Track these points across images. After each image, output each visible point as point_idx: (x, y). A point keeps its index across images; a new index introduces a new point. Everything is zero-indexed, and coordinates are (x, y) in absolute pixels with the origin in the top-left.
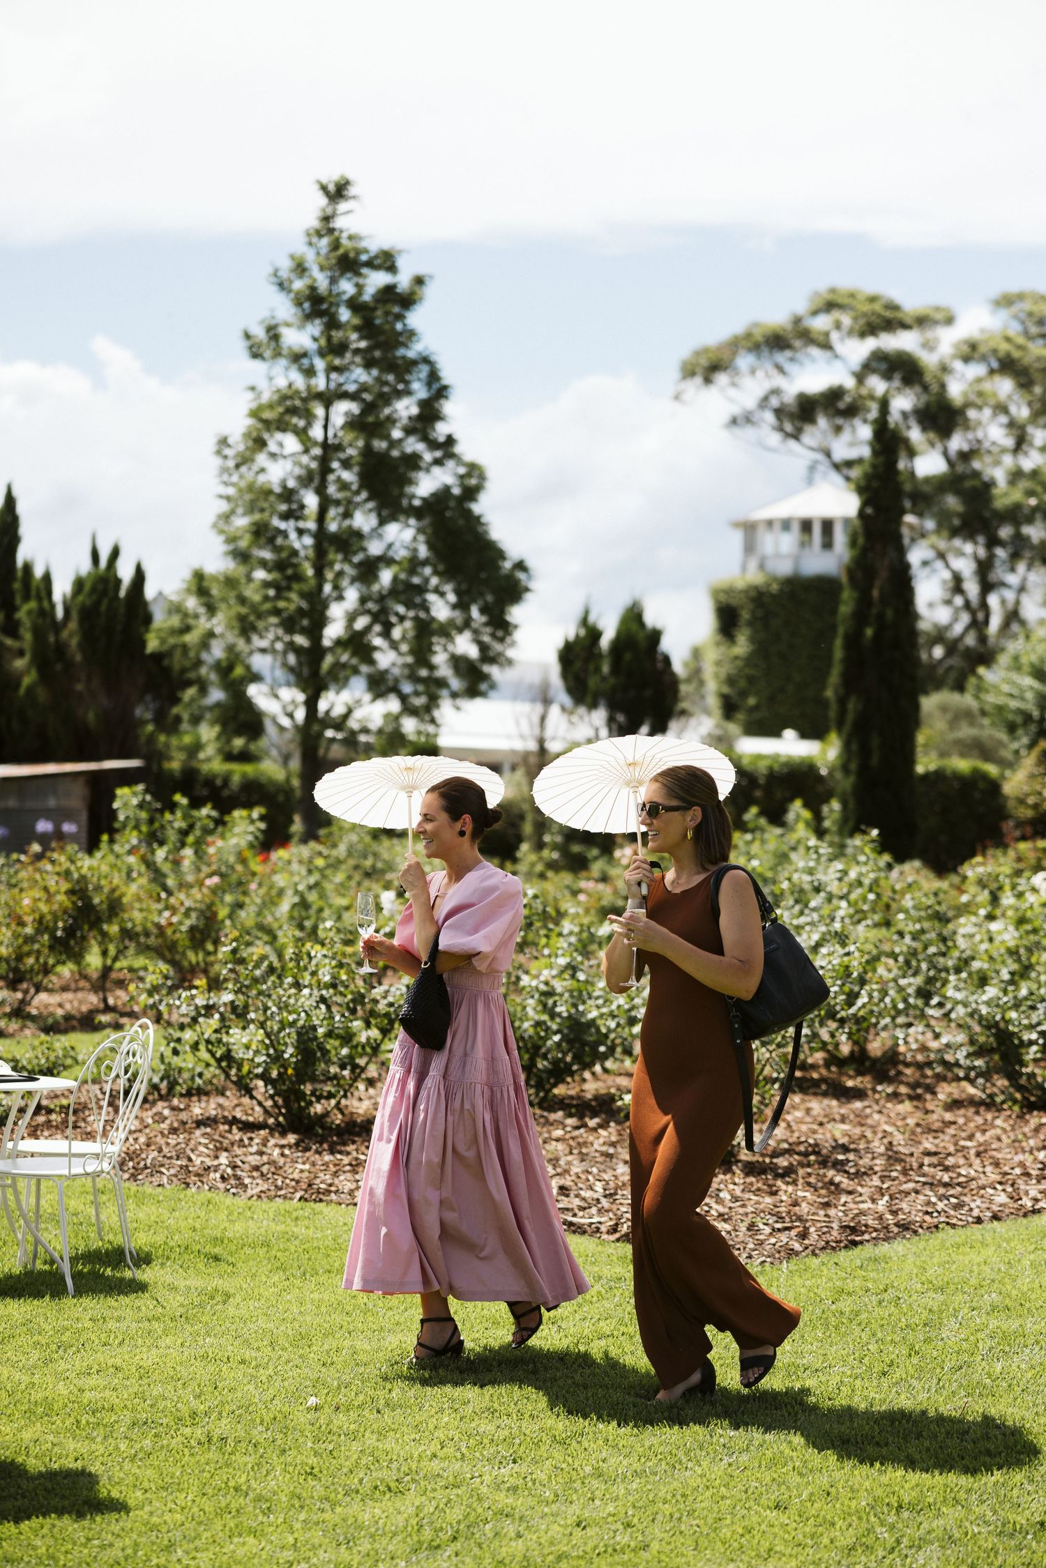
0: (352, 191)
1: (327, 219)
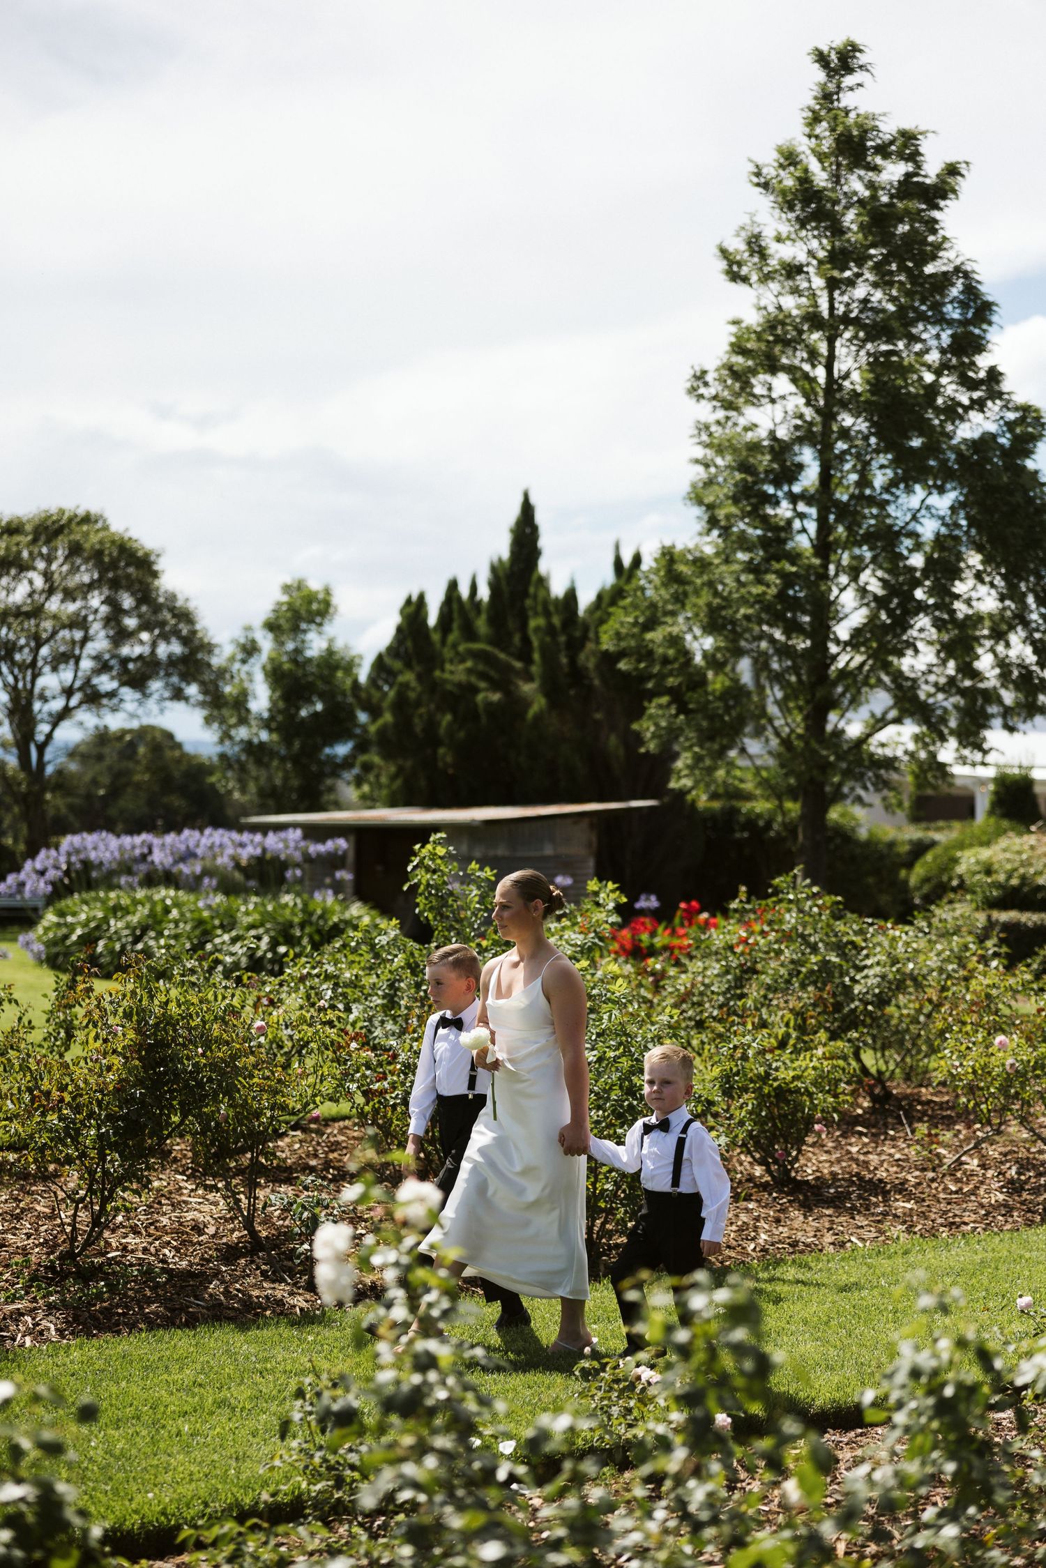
0: (862, 59)
1: (827, 97)
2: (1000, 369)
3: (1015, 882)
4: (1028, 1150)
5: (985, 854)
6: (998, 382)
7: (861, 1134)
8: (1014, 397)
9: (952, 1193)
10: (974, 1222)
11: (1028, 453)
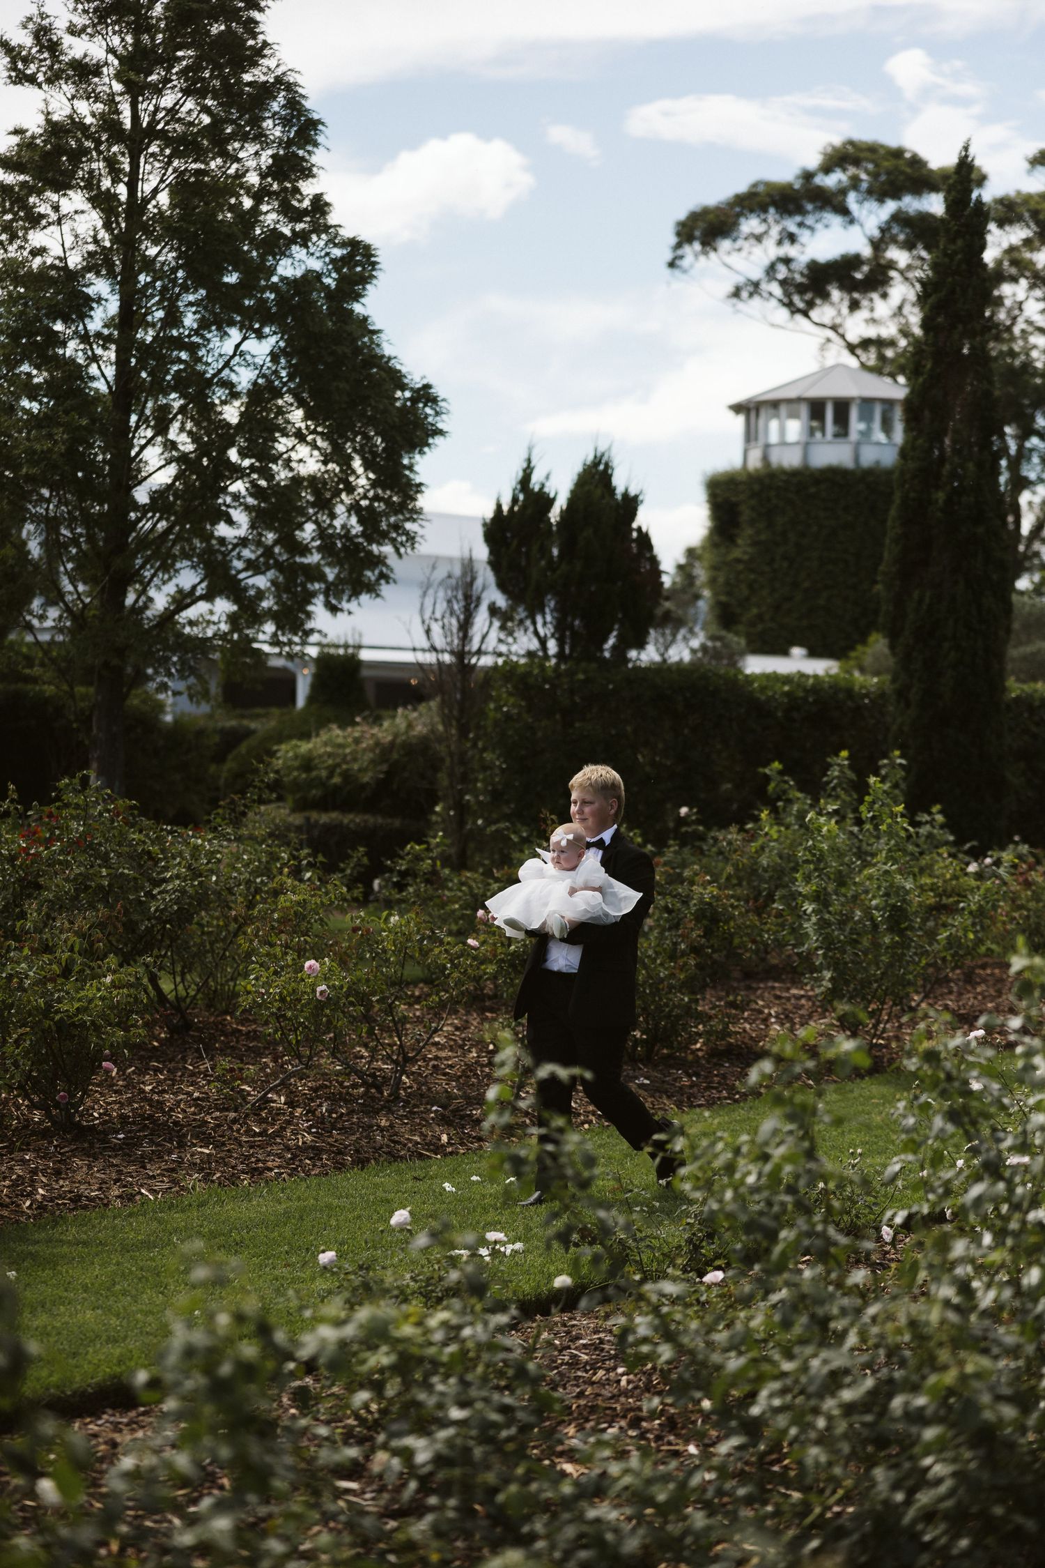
2: (327, 198)
3: (336, 780)
4: (341, 1084)
5: (304, 747)
6: (324, 214)
7: (157, 1070)
8: (342, 232)
9: (256, 1134)
10: (278, 1167)
11: (357, 297)
